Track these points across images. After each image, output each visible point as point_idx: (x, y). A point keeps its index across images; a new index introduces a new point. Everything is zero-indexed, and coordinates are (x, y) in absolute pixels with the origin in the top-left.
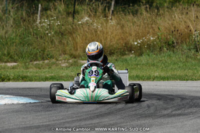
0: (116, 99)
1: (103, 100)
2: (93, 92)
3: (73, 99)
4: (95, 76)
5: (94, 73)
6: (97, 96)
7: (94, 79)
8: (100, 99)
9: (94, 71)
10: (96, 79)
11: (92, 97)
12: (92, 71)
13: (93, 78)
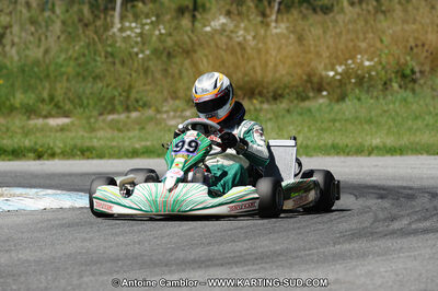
0: (225, 207)
1: (191, 210)
2: (170, 190)
3: (125, 206)
4: (186, 153)
5: (186, 146)
6: (176, 202)
7: (183, 160)
8: (183, 208)
9: (187, 141)
10: (186, 162)
11: (165, 203)
12: (184, 142)
13: (180, 160)
